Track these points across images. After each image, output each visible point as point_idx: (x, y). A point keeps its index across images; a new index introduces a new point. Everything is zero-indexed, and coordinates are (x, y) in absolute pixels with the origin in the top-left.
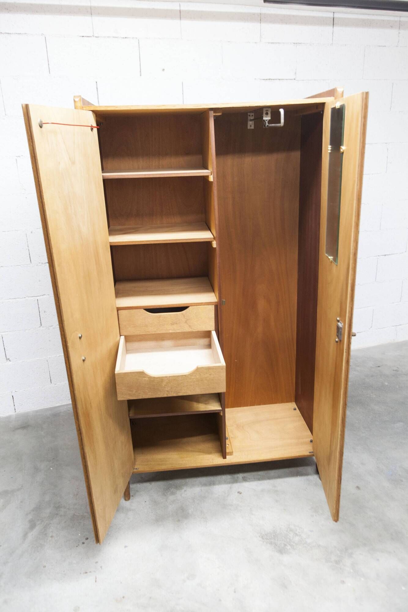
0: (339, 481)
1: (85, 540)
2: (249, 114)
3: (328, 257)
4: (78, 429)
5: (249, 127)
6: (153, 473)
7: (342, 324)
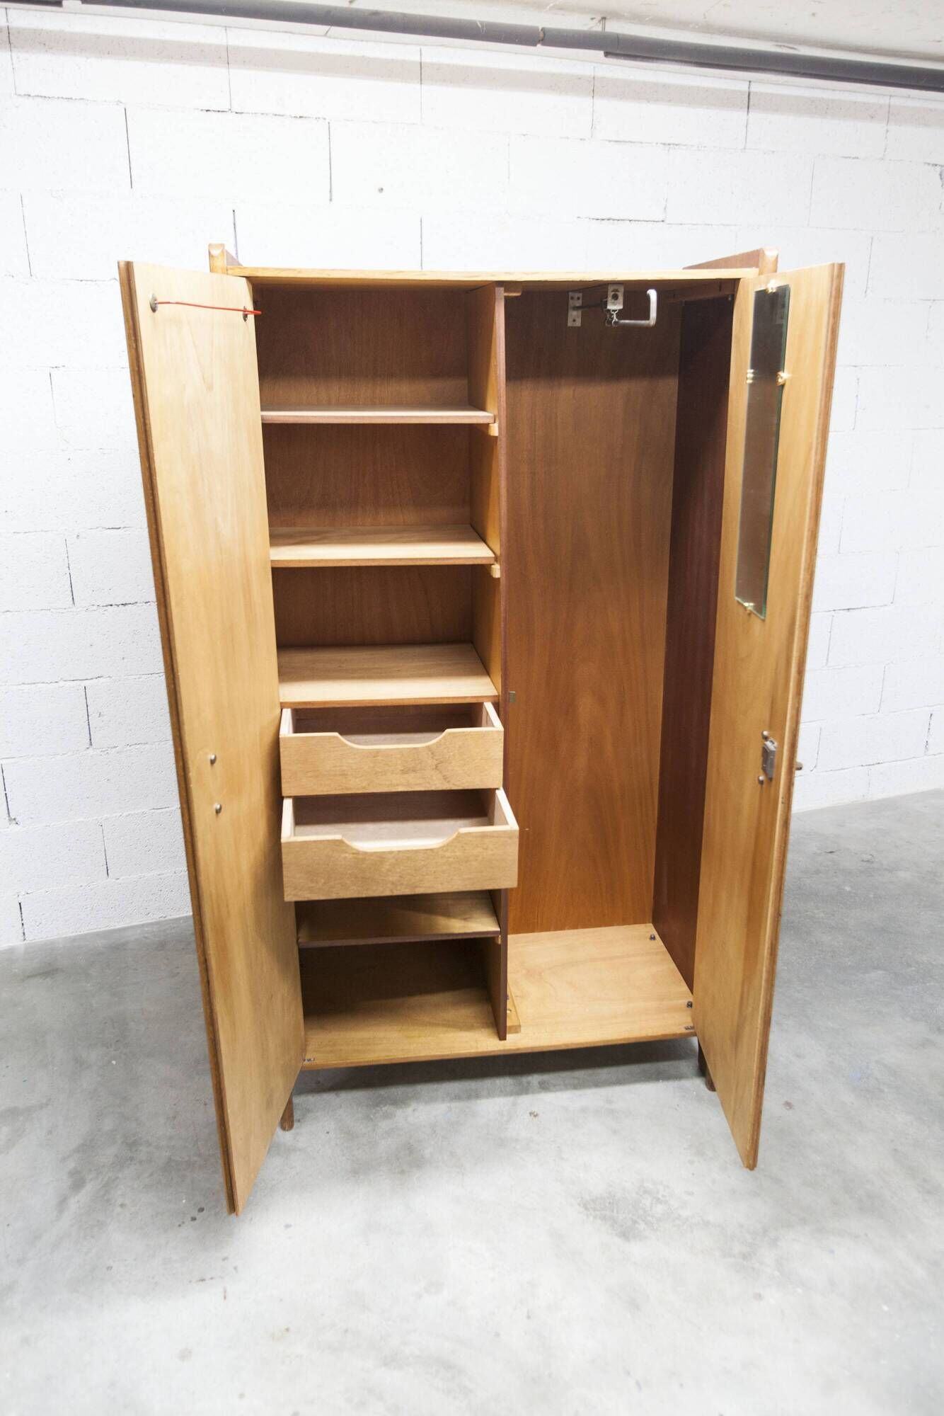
0: (761, 1080)
1: (197, 1211)
2: (571, 294)
3: (742, 605)
4: (202, 959)
5: (570, 324)
6: (349, 1069)
7: (776, 744)
